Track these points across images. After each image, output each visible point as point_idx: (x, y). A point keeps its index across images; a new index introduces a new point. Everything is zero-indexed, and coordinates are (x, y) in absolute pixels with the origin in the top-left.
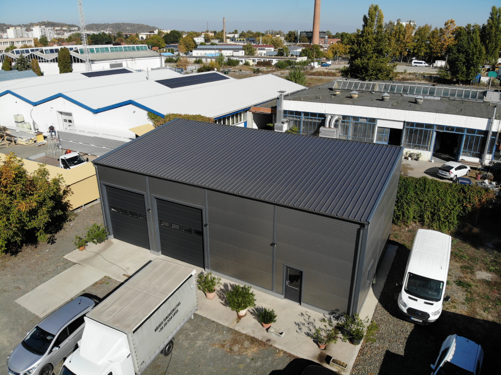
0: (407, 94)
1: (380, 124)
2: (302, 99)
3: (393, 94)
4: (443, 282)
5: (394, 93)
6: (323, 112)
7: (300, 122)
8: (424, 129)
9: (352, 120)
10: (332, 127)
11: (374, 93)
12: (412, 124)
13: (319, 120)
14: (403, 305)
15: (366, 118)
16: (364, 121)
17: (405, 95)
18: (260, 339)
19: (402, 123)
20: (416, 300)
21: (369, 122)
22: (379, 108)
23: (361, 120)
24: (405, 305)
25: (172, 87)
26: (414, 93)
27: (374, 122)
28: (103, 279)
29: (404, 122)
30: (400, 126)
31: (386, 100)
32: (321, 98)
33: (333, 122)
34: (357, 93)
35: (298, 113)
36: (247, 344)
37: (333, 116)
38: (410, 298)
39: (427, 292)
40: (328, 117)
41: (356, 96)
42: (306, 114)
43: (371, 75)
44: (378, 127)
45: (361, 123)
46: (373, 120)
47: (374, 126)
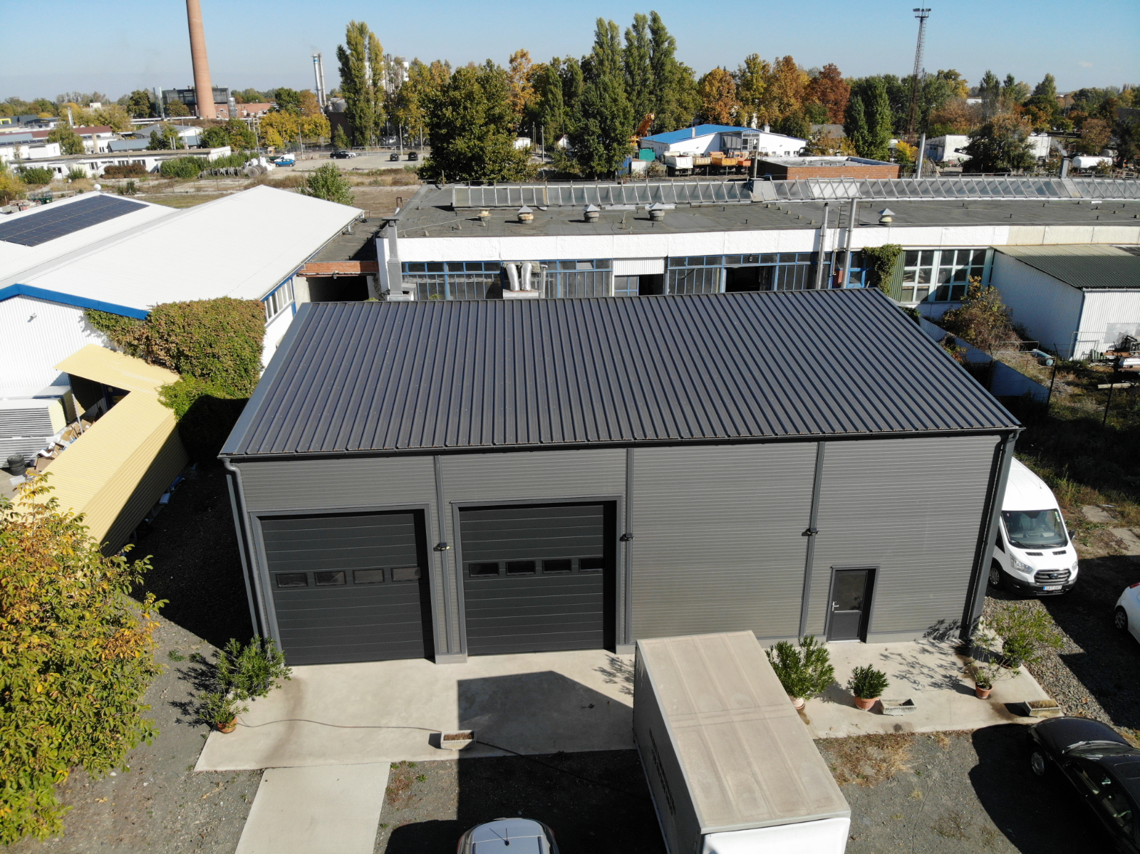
1: (619, 269)
4: (1056, 510)
6: (495, 258)
7: (442, 286)
8: (704, 266)
9: (559, 270)
10: (528, 287)
12: (679, 261)
13: (488, 276)
14: (1023, 571)
15: (591, 261)
16: (588, 267)
18: (882, 732)
19: (662, 263)
20: (1040, 554)
21: (597, 267)
22: (615, 236)
23: (580, 267)
24: (1028, 569)
25: (31, 244)
27: (607, 267)
29: (666, 258)
30: (657, 268)
31: (594, 220)
33: (528, 277)
34: (529, 210)
35: (435, 266)
37: (519, 263)
38: (1029, 554)
40: (511, 269)
41: (531, 217)
42: (455, 266)
44: (616, 276)
45: (582, 273)
46: (603, 264)
47: (608, 274)
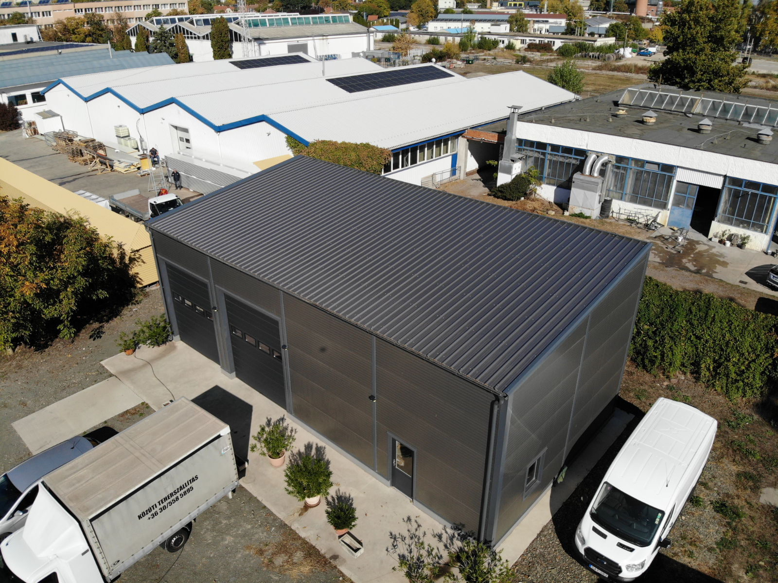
0: (750, 123)
1: (681, 176)
2: (553, 121)
3: (724, 121)
4: (663, 513)
5: (727, 120)
6: (584, 147)
7: (543, 160)
8: (759, 192)
9: (632, 165)
10: (596, 174)
11: (691, 115)
12: (736, 181)
13: (577, 159)
14: (581, 541)
15: (658, 164)
16: (655, 168)
17: (746, 125)
18: (322, 552)
19: (722, 179)
20: (605, 536)
21: (662, 170)
22: (681, 148)
23: (647, 167)
24: (583, 541)
25: (350, 91)
26: (762, 121)
27: (672, 172)
28: (138, 406)
29: (725, 176)
30: (716, 183)
31: (704, 132)
32: (588, 120)
33: (598, 166)
34: (654, 114)
35: (541, 146)
36: (299, 555)
37: (599, 154)
38: (595, 529)
39: (631, 525)
40: (590, 157)
41: (653, 120)
42: (555, 148)
43: (700, 81)
44: (678, 181)
45: (648, 173)
46: (669, 169)
47: (670, 179)
